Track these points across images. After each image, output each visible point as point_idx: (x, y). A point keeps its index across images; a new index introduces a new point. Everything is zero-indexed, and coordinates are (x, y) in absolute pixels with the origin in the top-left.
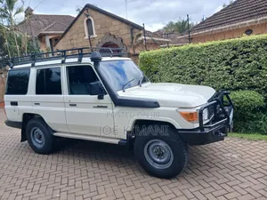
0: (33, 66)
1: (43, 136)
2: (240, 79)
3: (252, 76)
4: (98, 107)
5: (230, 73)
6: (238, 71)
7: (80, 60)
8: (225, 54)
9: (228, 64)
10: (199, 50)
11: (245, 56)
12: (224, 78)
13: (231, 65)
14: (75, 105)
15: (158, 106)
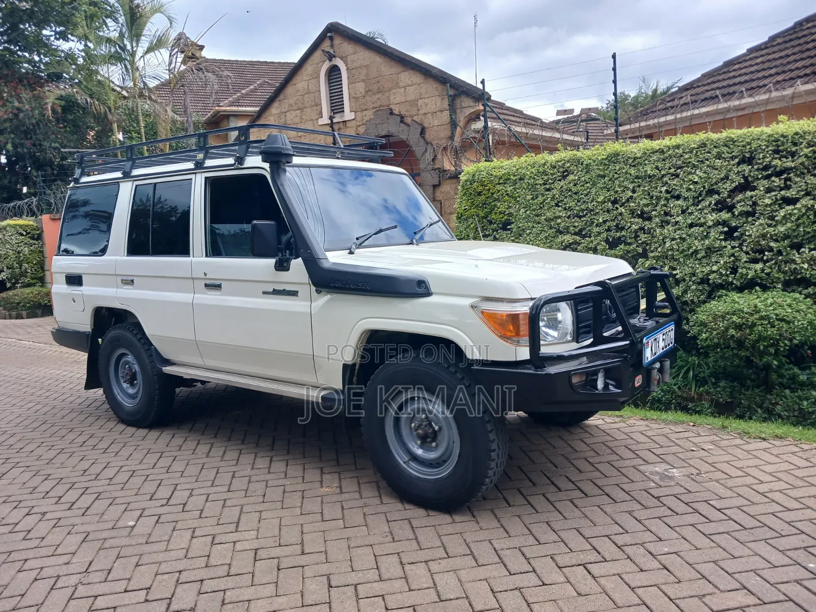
0: (127, 175)
1: (139, 377)
2: (758, 253)
3: (798, 247)
4: (276, 292)
5: (729, 235)
6: (753, 230)
7: (240, 160)
8: (715, 175)
9: (721, 206)
10: (635, 162)
11: (777, 181)
12: (710, 251)
13: (730, 209)
14: (218, 287)
15: (428, 294)
